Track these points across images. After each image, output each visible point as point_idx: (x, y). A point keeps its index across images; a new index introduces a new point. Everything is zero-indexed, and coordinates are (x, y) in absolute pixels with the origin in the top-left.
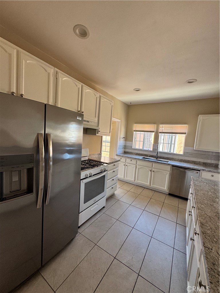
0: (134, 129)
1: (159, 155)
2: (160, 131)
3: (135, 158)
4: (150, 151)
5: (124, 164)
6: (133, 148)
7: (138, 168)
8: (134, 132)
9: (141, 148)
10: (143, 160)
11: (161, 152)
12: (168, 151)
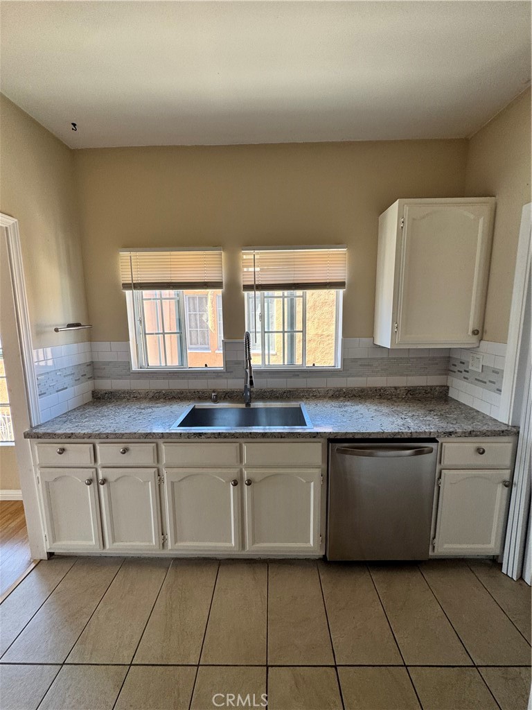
0: (125, 277)
3: (147, 435)
4: (216, 374)
6: (134, 367)
7: (173, 483)
8: (128, 293)
9: (173, 362)
10: (189, 435)
12: (286, 363)
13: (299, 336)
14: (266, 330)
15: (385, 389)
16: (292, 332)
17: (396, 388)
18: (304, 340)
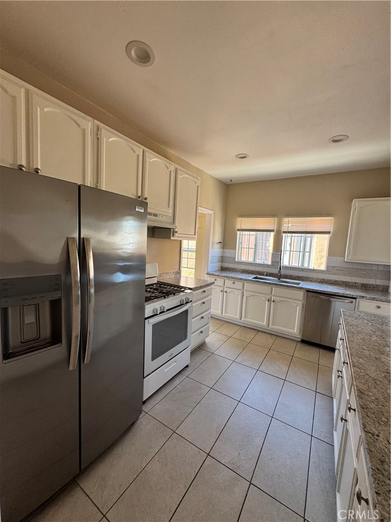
0: (238, 227)
1: (283, 272)
2: (284, 228)
3: (241, 279)
4: (268, 266)
5: (222, 289)
6: (236, 260)
7: (247, 297)
8: (238, 232)
9: (251, 260)
10: (255, 281)
11: (286, 268)
12: (300, 265)
13: (307, 254)
14: (292, 250)
15: (349, 282)
16: (304, 252)
17: (355, 283)
18: (310, 256)
